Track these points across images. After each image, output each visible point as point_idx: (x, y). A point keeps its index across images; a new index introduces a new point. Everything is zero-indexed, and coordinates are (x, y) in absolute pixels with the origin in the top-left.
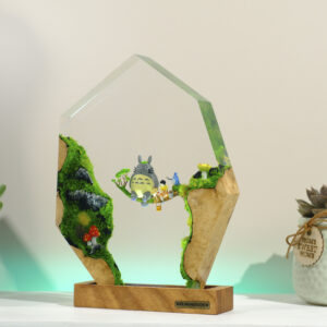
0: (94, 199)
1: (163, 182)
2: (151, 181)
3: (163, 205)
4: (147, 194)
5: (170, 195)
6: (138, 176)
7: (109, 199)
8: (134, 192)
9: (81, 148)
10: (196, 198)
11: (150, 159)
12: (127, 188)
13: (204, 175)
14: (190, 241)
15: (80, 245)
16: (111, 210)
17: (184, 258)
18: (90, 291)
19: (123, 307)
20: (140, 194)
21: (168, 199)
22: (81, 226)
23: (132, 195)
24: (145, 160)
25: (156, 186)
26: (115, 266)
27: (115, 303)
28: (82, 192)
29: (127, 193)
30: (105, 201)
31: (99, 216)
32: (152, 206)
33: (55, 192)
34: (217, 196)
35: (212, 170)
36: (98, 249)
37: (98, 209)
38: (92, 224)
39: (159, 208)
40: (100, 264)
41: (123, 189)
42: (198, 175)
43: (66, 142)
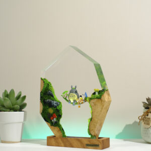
0: (54, 103)
1: (81, 96)
2: (76, 96)
3: (81, 105)
4: (75, 101)
5: (83, 101)
6: (71, 94)
7: (60, 103)
8: (70, 100)
9: (50, 83)
10: (94, 103)
11: (76, 87)
12: (67, 98)
13: (97, 93)
14: (91, 120)
15: (49, 121)
16: (61, 107)
17: (89, 126)
18: (53, 140)
19: (65, 146)
20: (72, 101)
21: (83, 103)
22: (49, 113)
23: (69, 101)
24: (74, 87)
25: (78, 98)
26: (63, 129)
27: (62, 144)
28: (50, 100)
29: (67, 100)
30: (59, 103)
31: (57, 109)
32: (77, 106)
33: (39, 100)
34: (102, 102)
35: (100, 91)
36: (56, 123)
37: (56, 107)
38: (54, 113)
39: (79, 107)
40: (57, 129)
41: (65, 99)
42: (94, 93)
43: (43, 80)
